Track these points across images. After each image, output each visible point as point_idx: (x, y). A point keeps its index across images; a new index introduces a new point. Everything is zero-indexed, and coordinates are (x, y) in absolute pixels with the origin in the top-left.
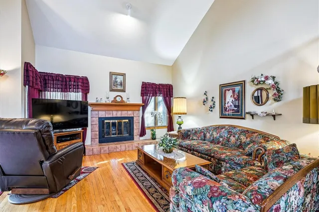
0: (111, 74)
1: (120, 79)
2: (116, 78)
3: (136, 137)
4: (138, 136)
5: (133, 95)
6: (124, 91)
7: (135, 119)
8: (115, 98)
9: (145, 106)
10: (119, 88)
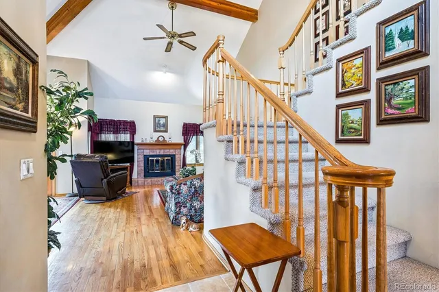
0: (155, 117)
1: (162, 121)
2: (159, 120)
3: (178, 173)
4: (180, 169)
5: (175, 135)
6: (166, 131)
7: (177, 156)
8: (158, 138)
9: (186, 145)
10: (162, 129)
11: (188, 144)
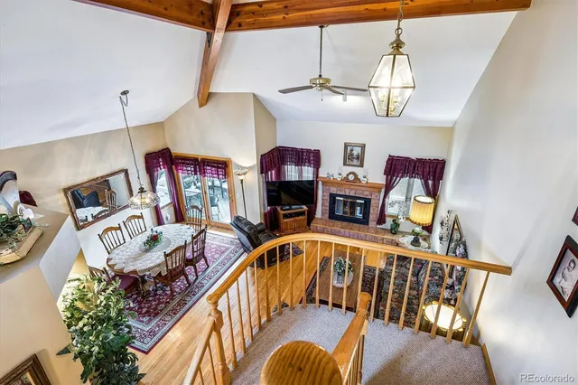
0: (346, 146)
1: (357, 151)
2: (352, 150)
3: (372, 224)
4: (375, 223)
5: (373, 173)
6: (362, 165)
7: (372, 202)
8: (348, 175)
9: (389, 187)
10: (355, 162)
11: (392, 187)
